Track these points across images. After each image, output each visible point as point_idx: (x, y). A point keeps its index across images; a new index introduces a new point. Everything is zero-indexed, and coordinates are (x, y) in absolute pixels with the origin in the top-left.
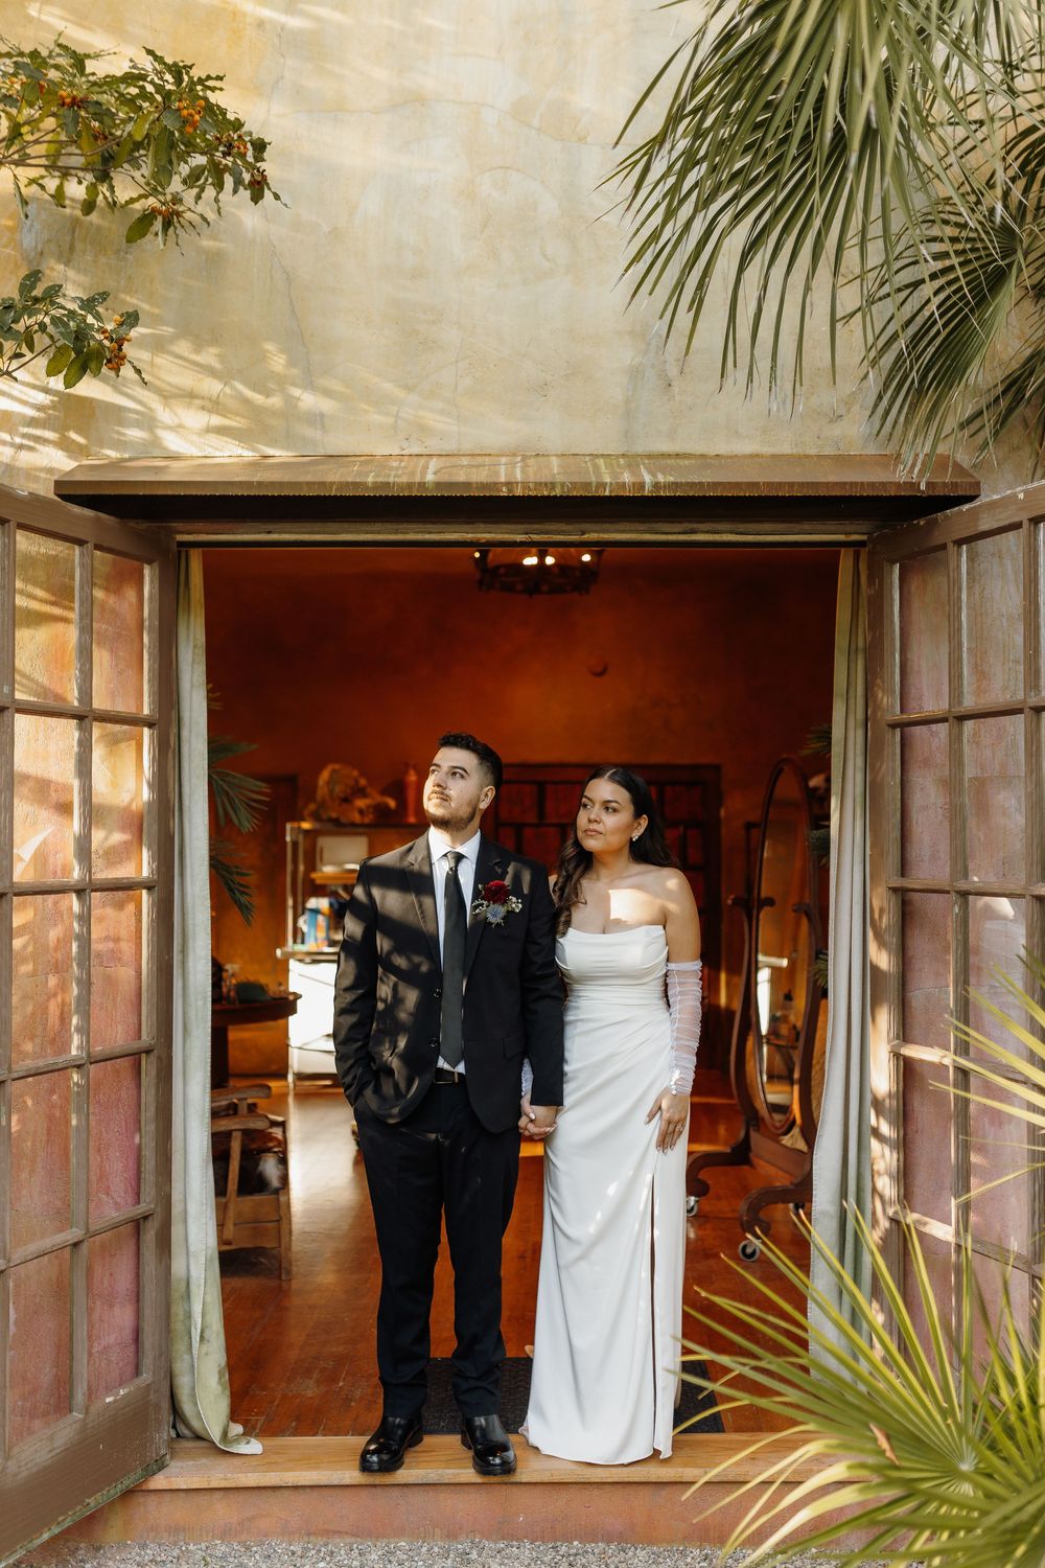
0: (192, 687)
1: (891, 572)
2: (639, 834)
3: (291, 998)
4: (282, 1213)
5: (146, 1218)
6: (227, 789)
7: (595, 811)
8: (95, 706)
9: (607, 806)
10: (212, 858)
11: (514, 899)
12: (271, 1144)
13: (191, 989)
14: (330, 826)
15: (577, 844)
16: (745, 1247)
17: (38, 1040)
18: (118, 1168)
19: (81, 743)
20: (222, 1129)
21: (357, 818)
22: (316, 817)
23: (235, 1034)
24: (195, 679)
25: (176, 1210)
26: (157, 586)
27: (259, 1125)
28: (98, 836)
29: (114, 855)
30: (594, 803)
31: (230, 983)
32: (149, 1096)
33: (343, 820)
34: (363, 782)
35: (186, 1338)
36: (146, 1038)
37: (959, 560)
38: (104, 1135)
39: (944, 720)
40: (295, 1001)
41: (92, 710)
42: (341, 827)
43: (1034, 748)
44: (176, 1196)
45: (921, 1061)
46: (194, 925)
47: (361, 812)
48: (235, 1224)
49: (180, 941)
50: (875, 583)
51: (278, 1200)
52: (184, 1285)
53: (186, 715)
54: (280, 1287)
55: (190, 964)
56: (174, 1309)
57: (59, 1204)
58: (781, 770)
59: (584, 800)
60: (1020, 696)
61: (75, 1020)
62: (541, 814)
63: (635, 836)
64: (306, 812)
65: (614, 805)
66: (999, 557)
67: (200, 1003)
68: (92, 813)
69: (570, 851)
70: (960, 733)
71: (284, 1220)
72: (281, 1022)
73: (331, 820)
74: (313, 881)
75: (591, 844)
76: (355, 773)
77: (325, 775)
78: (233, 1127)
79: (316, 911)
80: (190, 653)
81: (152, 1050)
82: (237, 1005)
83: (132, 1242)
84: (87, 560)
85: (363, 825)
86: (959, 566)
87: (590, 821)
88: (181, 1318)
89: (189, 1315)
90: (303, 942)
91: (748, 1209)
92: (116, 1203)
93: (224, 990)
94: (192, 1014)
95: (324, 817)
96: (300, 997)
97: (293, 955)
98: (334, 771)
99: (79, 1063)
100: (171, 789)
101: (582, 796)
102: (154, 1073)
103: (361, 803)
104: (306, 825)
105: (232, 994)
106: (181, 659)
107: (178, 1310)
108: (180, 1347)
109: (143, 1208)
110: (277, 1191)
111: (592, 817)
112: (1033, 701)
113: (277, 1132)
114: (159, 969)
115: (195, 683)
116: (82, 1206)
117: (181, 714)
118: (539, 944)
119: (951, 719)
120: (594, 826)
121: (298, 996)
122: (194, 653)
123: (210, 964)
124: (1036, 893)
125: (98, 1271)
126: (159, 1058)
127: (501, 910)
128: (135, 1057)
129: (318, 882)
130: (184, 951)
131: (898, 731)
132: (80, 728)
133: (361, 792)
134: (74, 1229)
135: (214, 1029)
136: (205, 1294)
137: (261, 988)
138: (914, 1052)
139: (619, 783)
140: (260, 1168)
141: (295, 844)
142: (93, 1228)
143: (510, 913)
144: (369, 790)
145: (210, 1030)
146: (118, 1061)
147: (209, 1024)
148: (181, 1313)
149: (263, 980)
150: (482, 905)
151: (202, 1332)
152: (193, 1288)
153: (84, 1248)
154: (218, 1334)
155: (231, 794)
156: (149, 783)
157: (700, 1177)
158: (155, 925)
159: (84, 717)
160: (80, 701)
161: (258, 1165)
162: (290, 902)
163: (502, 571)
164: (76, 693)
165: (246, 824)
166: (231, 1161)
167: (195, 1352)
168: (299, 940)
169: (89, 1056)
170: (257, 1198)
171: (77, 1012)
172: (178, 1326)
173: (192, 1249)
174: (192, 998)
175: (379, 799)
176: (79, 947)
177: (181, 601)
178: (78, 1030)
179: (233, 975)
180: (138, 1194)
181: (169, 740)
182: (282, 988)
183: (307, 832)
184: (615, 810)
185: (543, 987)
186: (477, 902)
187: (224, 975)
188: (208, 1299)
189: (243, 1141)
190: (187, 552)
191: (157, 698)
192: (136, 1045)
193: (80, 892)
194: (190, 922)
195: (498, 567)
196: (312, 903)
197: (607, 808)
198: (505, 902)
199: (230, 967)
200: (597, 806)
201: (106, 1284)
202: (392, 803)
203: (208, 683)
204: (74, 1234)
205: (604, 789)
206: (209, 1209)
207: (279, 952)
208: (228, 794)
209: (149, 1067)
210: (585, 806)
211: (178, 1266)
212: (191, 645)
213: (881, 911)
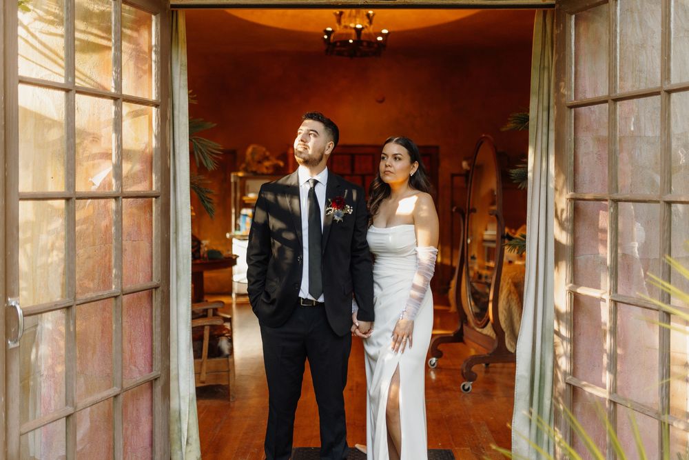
0: (180, 87)
1: (571, 20)
2: (414, 172)
3: (234, 257)
4: (230, 367)
5: (156, 379)
6: (201, 147)
7: (389, 161)
8: (123, 93)
9: (395, 157)
10: (191, 183)
11: (349, 207)
12: (224, 332)
13: (181, 253)
14: (251, 174)
15: (381, 180)
16: (464, 386)
17: (96, 281)
18: (141, 350)
19: (116, 113)
20: (200, 325)
21: (265, 171)
22: (245, 170)
23: (207, 275)
24: (182, 82)
25: (173, 374)
26: (159, 27)
27: (218, 322)
28: (126, 167)
29: (135, 178)
30: (388, 156)
31: (204, 249)
32: (157, 312)
33: (258, 172)
34: (268, 154)
35: (179, 443)
36: (155, 282)
37: (616, 9)
38: (133, 333)
39: (606, 102)
40: (236, 259)
41: (122, 95)
42: (256, 175)
43: (667, 115)
44: (173, 366)
45: (586, 296)
46: (182, 218)
47: (267, 168)
48: (206, 373)
49: (174, 227)
50: (560, 27)
51: (228, 361)
52: (177, 413)
53: (176, 103)
54: (229, 405)
55: (180, 240)
56: (172, 428)
57: (108, 371)
58: (482, 143)
59: (382, 155)
60: (659, 85)
61: (114, 271)
62: (353, 170)
63: (412, 173)
64: (241, 168)
65: (399, 156)
66: (631, 11)
67: (185, 261)
68: (122, 154)
69: (377, 185)
70: (615, 109)
71: (231, 372)
72: (229, 269)
73: (252, 172)
74: (244, 201)
75: (388, 179)
76: (264, 149)
77: (250, 150)
78: (205, 324)
79: (246, 215)
80: (179, 69)
81: (158, 287)
82: (208, 261)
83: (149, 391)
84: (118, 8)
85: (267, 174)
86: (616, 12)
87: (386, 166)
88: (176, 431)
89: (180, 430)
90: (239, 230)
91: (467, 366)
92: (140, 371)
93: (202, 253)
94: (181, 266)
95: (250, 169)
96: (238, 256)
97: (234, 236)
98: (254, 148)
99: (115, 295)
100: (168, 142)
101: (381, 153)
102: (160, 300)
103: (267, 164)
104: (240, 174)
105: (205, 255)
106: (174, 70)
107: (174, 427)
108: (176, 447)
109: (154, 374)
110: (227, 356)
111: (387, 164)
112: (667, 87)
113: (227, 325)
114: (162, 242)
115: (182, 85)
116: (119, 375)
117: (174, 102)
118: (360, 231)
119: (610, 101)
120: (389, 169)
121: (237, 257)
122: (181, 69)
123: (191, 239)
124: (667, 199)
125: (130, 408)
126: (163, 291)
127: (342, 213)
128: (150, 290)
129: (247, 202)
130: (176, 232)
131: (573, 110)
132: (115, 104)
133: (267, 158)
134: (115, 388)
135: (193, 274)
136: (189, 419)
137: (219, 253)
138: (582, 290)
139: (401, 144)
140: (219, 344)
141: (235, 183)
142: (125, 386)
143: (347, 214)
144: (271, 158)
145: (191, 276)
146: (140, 293)
147: (191, 272)
148: (176, 428)
149: (220, 249)
150: (331, 210)
151: (187, 440)
152: (182, 415)
153: (121, 398)
154: (196, 440)
155: (203, 150)
156: (156, 136)
157: (439, 348)
158: (159, 217)
159: (118, 99)
160: (115, 89)
161: (218, 342)
162: (233, 211)
163: (338, 44)
164: (113, 84)
165: (211, 166)
166: (204, 341)
167: (184, 451)
168: (237, 228)
169: (122, 291)
170: (218, 359)
171: (115, 267)
172: (175, 436)
173: (182, 394)
174: (181, 258)
175: (275, 162)
176: (116, 229)
177: (173, 39)
178: (116, 276)
179: (206, 246)
180: (152, 366)
181: (166, 114)
182: (230, 253)
183: (241, 178)
184: (400, 159)
185: (361, 255)
186: (328, 209)
187: (202, 246)
188: (191, 421)
189: (210, 330)
190: (177, 11)
191: (160, 91)
192: (149, 285)
193: (116, 198)
194: (180, 216)
195: (336, 43)
196: (244, 211)
197: (396, 158)
198: (343, 208)
199: (205, 242)
200: (390, 157)
201: (135, 415)
202: (282, 164)
203: (189, 90)
204: (115, 390)
205: (393, 148)
206: (191, 373)
207: (228, 235)
208: (201, 150)
209: (157, 296)
210: (383, 158)
211: (174, 404)
212: (179, 63)
213: (562, 210)
